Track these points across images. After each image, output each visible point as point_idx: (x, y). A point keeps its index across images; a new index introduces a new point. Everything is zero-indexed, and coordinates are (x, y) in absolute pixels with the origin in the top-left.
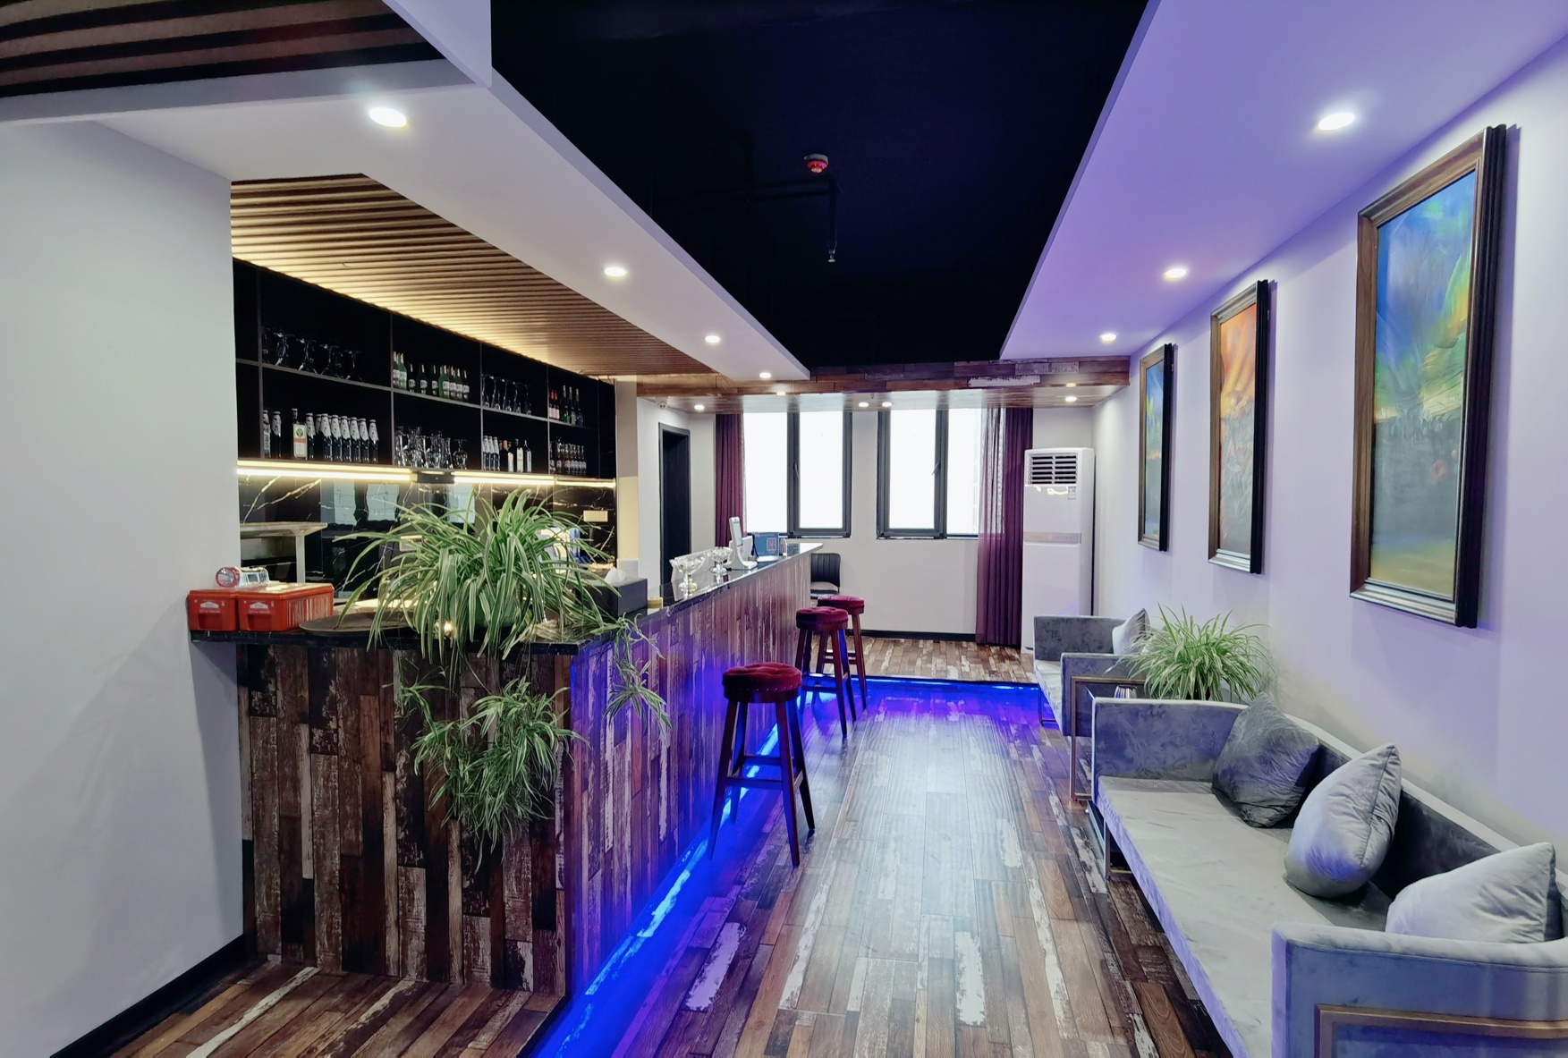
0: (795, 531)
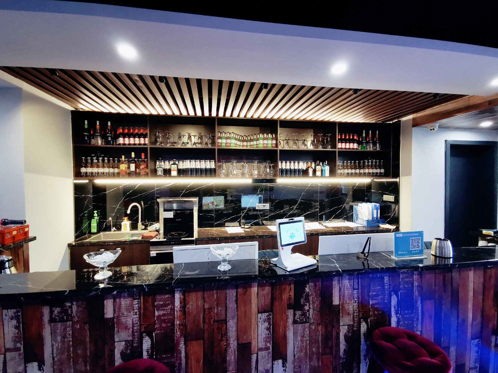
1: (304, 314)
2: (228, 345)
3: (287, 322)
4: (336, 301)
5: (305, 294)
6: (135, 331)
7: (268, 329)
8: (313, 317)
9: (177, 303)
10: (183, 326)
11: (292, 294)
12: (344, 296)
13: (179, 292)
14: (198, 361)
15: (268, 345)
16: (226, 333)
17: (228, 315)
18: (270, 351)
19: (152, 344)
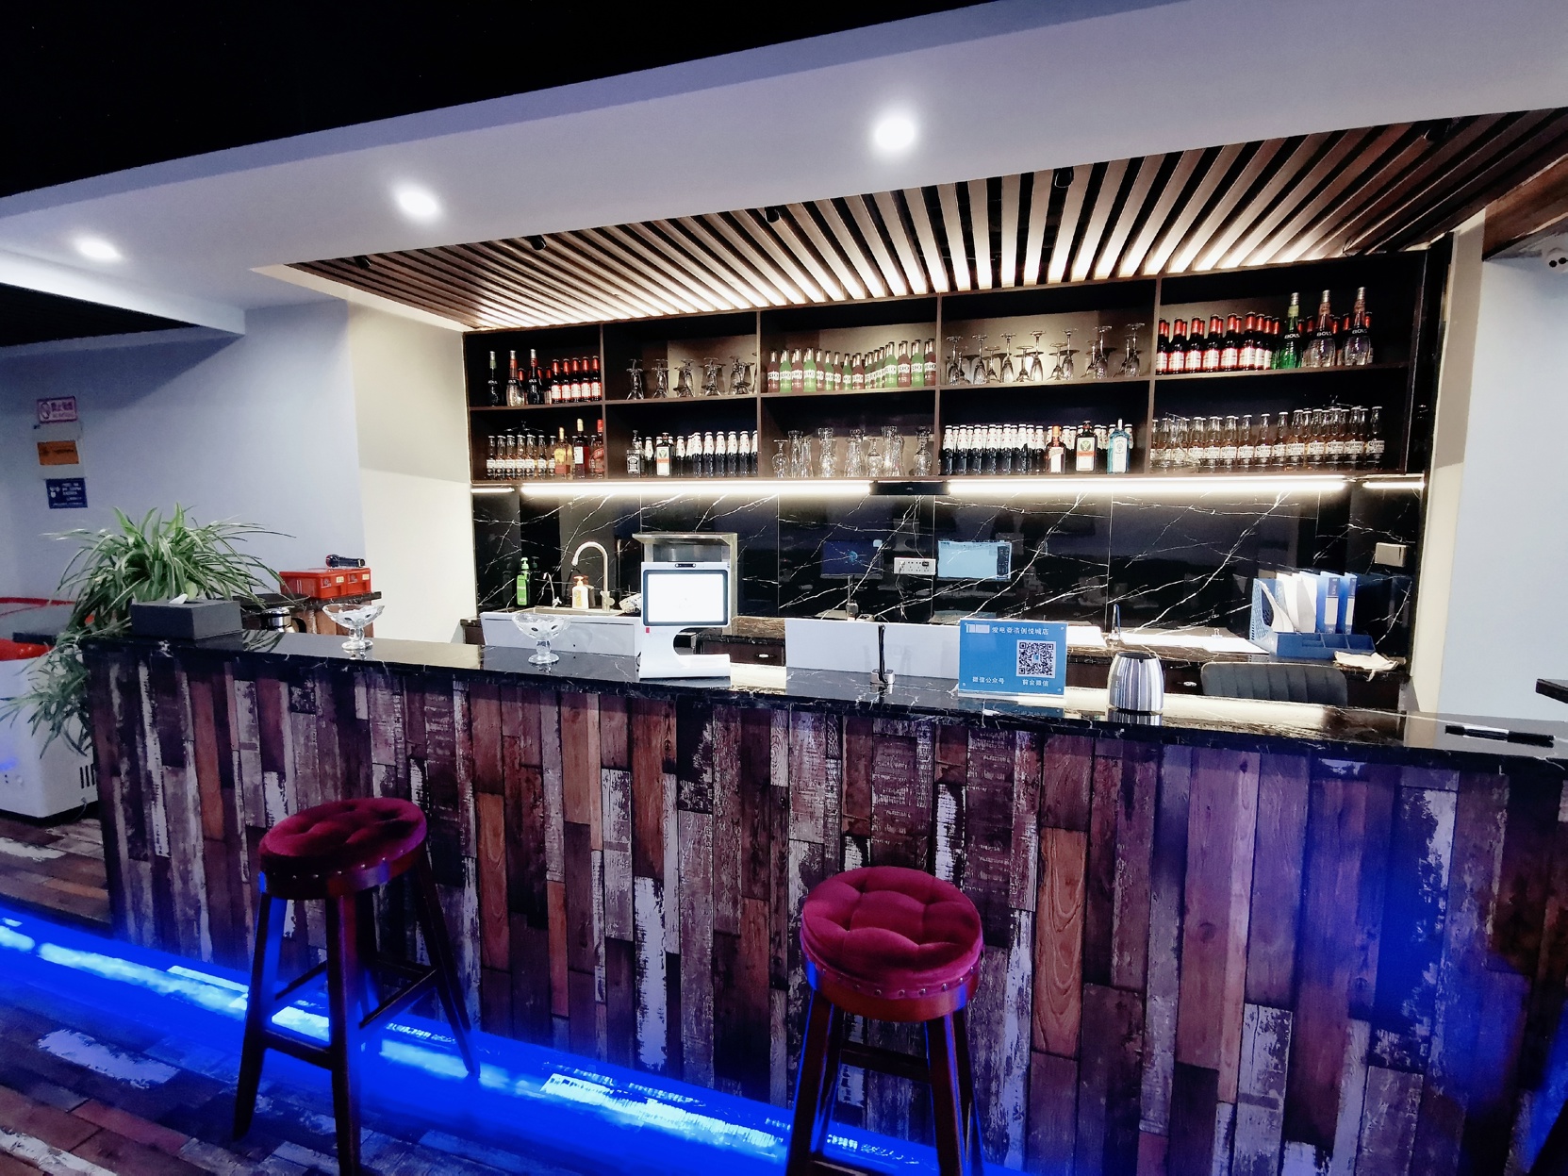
1: (700, 792)
2: (546, 818)
3: (662, 800)
4: (779, 777)
5: (702, 745)
6: (398, 751)
7: (623, 806)
8: (721, 804)
9: (458, 716)
10: (470, 760)
11: (673, 738)
12: (800, 769)
13: (460, 693)
14: (496, 835)
15: (624, 840)
16: (542, 795)
17: (546, 758)
18: (627, 853)
19: (424, 781)
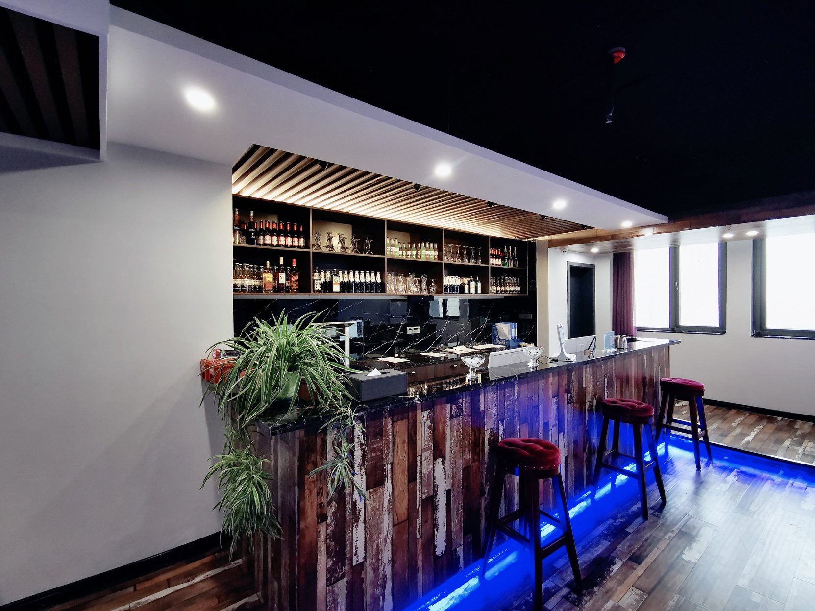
0: (675, 327)
2: (539, 425)
3: (564, 403)
7: (556, 410)
9: (515, 395)
10: (518, 412)
13: (517, 386)
16: (538, 416)
17: (539, 402)
19: (504, 429)
